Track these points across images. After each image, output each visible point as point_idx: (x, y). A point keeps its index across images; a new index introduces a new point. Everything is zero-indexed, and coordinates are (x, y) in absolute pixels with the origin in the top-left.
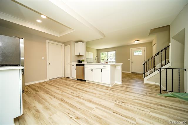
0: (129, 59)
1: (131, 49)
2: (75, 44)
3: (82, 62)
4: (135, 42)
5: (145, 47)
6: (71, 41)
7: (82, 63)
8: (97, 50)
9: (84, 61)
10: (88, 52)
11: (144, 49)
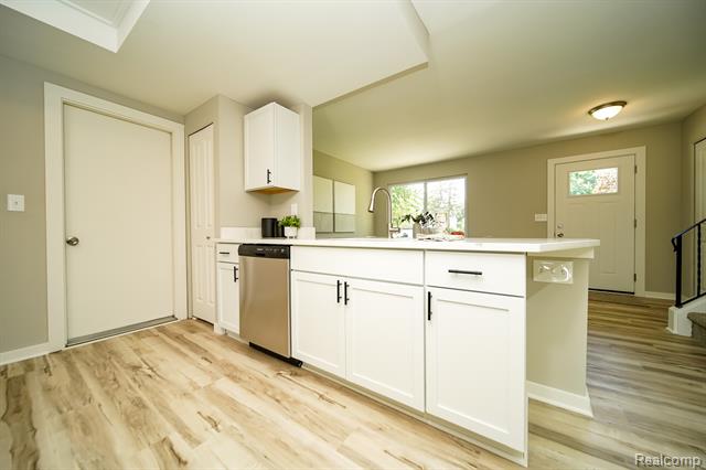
0: (539, 218)
1: (551, 162)
2: (246, 116)
3: (289, 231)
4: (596, 114)
5: (641, 151)
6: (217, 96)
7: (283, 236)
8: (376, 175)
9: (297, 223)
10: (331, 182)
11: (630, 162)
